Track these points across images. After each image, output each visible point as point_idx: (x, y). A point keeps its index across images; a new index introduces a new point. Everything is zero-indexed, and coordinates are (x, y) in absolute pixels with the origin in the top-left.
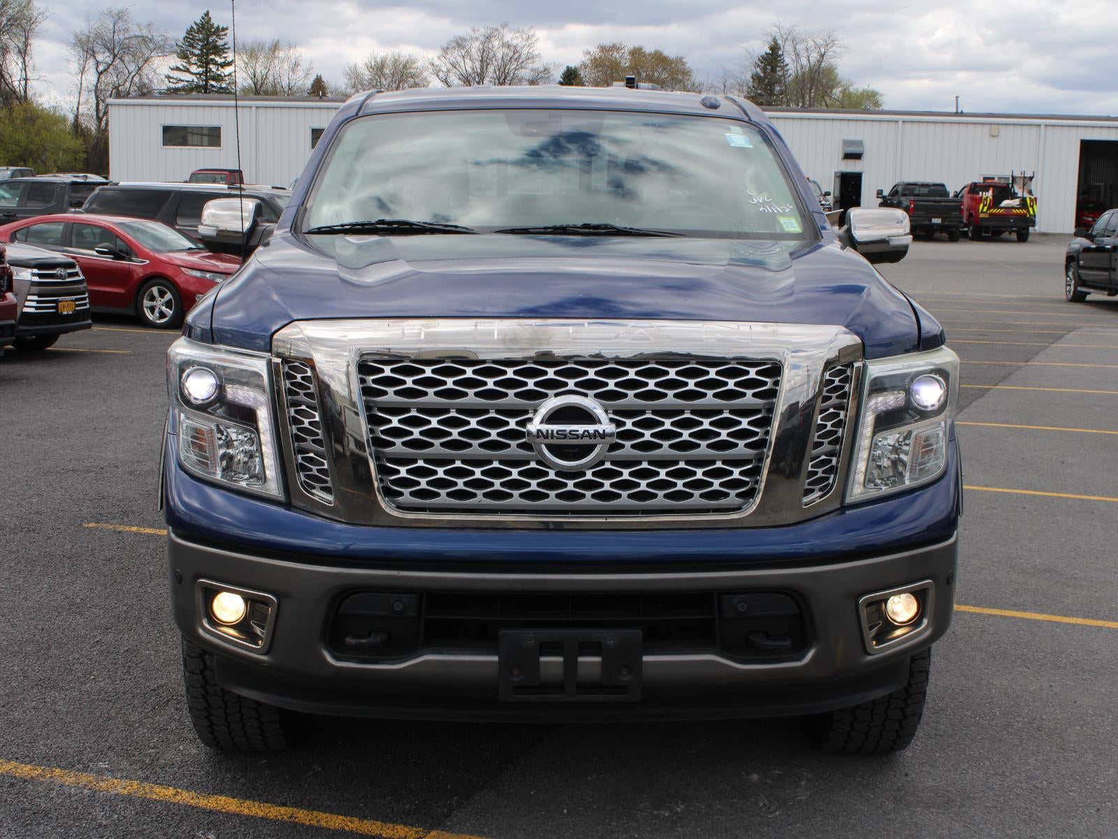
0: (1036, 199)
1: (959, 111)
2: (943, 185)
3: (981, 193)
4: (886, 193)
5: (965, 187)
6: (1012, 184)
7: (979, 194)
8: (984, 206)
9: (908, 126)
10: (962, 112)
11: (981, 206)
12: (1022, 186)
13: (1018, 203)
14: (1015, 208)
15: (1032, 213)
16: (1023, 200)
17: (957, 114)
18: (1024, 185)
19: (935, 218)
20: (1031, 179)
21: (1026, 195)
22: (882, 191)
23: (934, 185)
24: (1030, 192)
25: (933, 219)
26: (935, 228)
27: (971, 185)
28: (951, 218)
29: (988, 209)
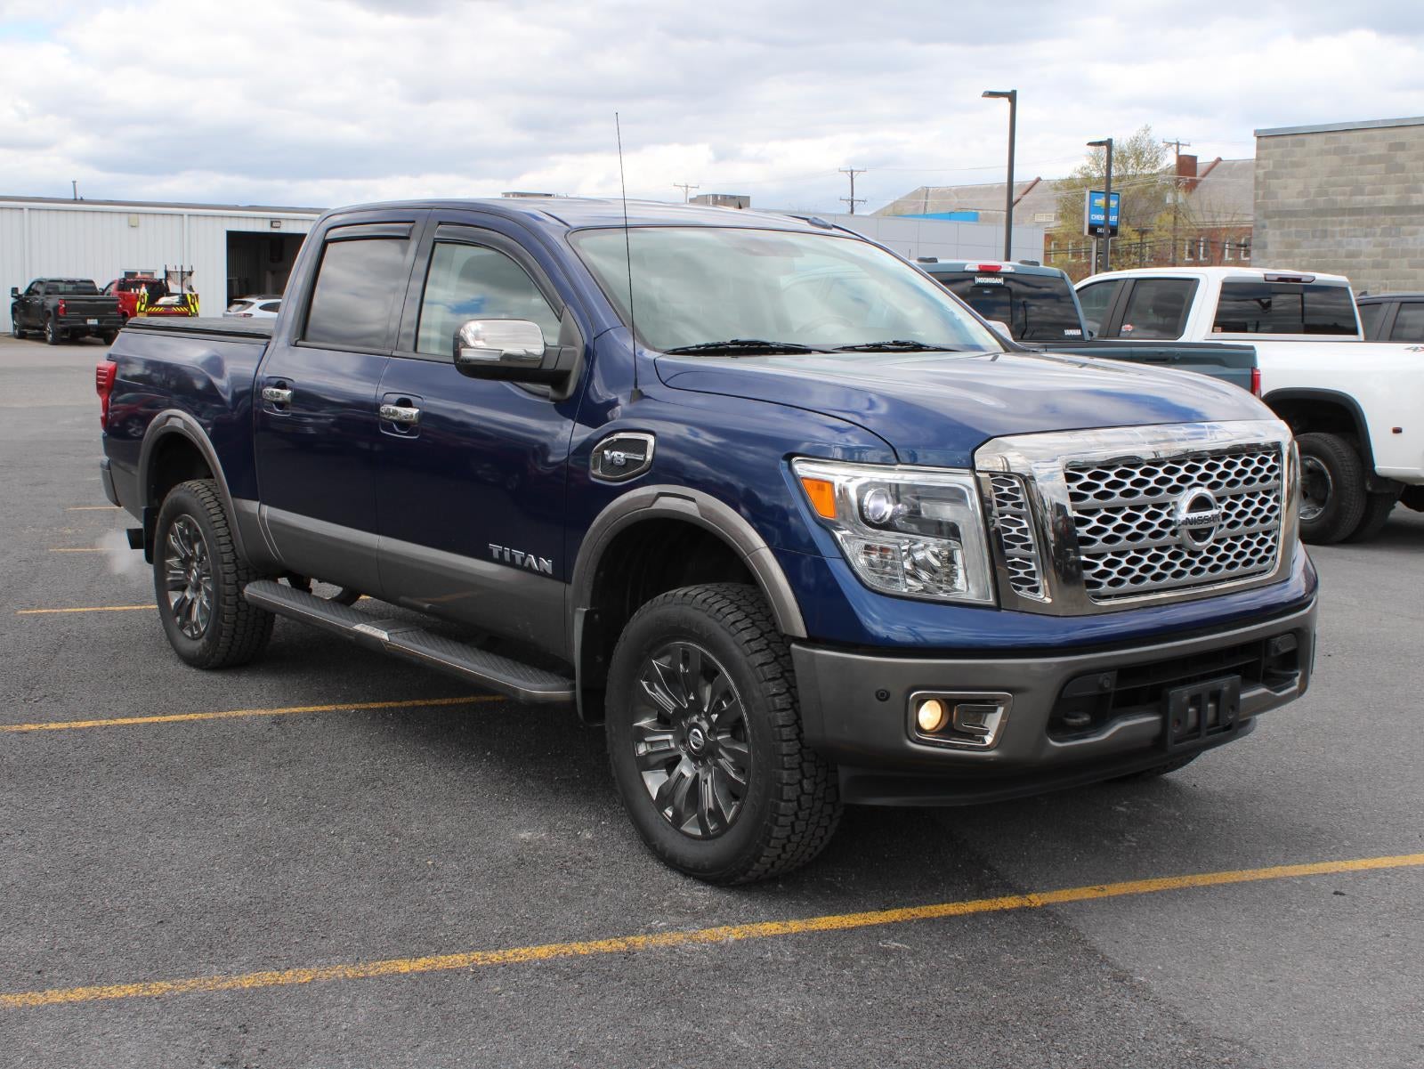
0: (197, 296)
1: (79, 197)
2: (92, 282)
3: (132, 290)
4: (22, 291)
5: (111, 284)
6: (166, 280)
7: (130, 290)
8: (142, 304)
9: (34, 214)
10: (82, 199)
11: (138, 304)
12: (180, 282)
13: (177, 300)
14: (175, 306)
15: (193, 311)
16: (184, 297)
17: (75, 201)
18: (182, 280)
19: (90, 318)
20: (190, 274)
21: (186, 291)
22: (16, 289)
23: (82, 281)
24: (191, 289)
25: (88, 320)
26: (91, 329)
27: (120, 281)
28: (108, 318)
29: (146, 307)
